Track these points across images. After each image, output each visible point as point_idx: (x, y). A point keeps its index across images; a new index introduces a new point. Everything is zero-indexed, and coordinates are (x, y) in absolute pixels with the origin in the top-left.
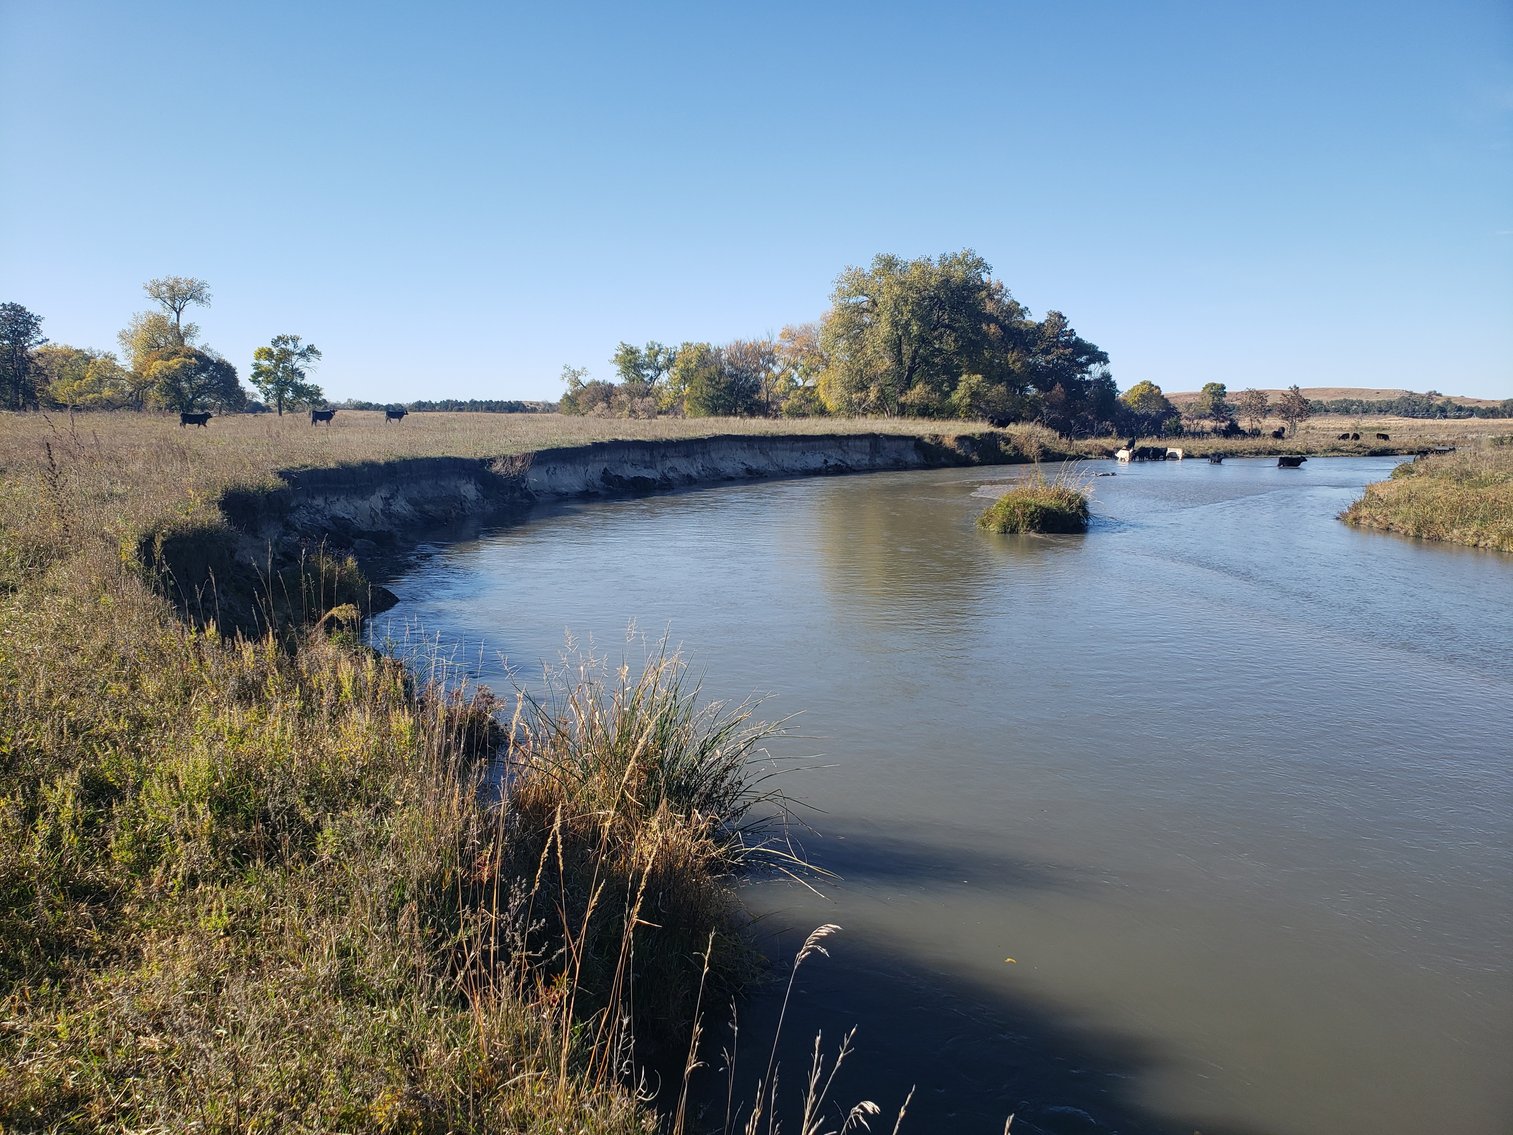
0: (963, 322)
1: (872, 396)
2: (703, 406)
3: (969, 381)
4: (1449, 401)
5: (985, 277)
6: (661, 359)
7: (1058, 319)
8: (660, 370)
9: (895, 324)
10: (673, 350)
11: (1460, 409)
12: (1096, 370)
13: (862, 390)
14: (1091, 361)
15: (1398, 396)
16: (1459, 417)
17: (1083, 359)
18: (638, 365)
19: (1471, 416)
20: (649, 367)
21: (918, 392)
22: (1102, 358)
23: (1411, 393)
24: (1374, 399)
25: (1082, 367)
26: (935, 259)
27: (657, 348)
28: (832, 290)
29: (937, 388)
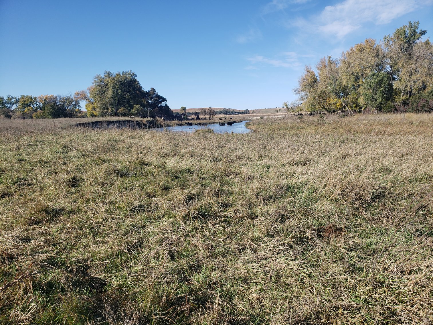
0: (131, 90)
1: (110, 111)
2: (50, 115)
3: (136, 107)
4: (233, 110)
5: (136, 78)
6: (13, 100)
7: (153, 90)
8: (13, 104)
9: (114, 91)
10: (18, 98)
11: (236, 112)
12: (164, 103)
13: (106, 109)
14: (163, 101)
15: (222, 110)
16: (236, 114)
17: (160, 100)
18: (4, 103)
19: (238, 114)
20: (8, 103)
21: (122, 110)
22: (165, 100)
23: (225, 109)
24: (217, 110)
25: (161, 103)
26: (121, 73)
27: (11, 97)
28: (93, 81)
29: (127, 108)
